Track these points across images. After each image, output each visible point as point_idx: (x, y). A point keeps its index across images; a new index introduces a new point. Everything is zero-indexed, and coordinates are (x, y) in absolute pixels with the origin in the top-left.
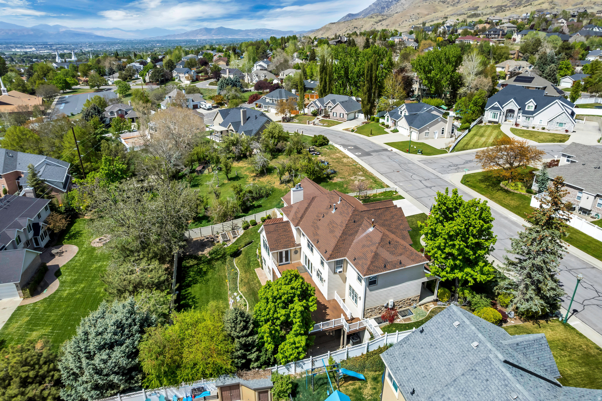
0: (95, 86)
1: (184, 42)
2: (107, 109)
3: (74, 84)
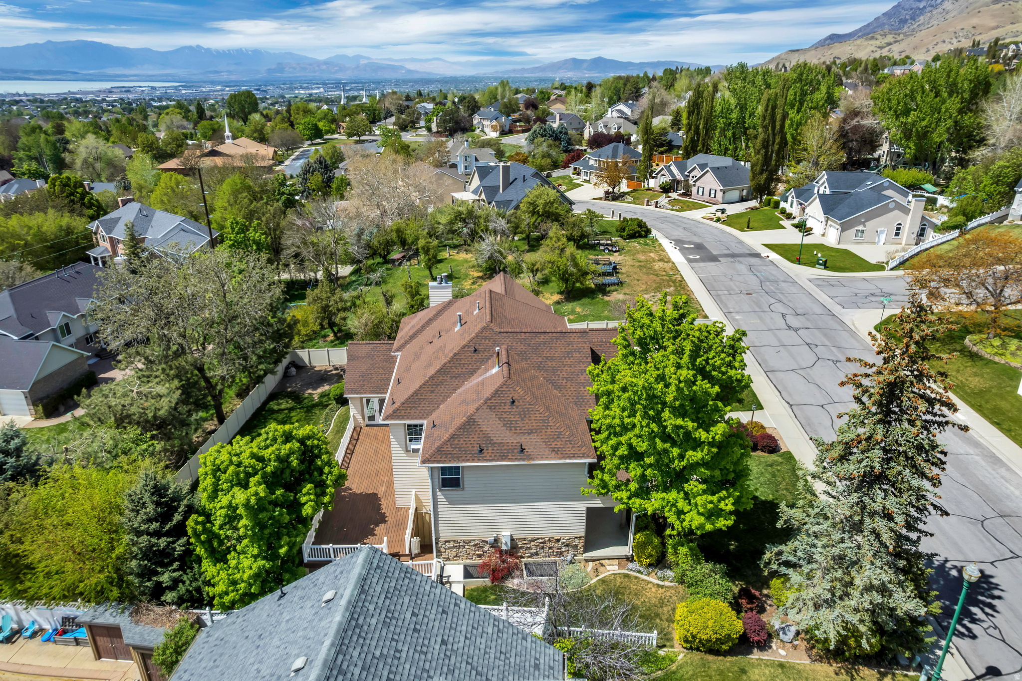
0: (354, 135)
1: (536, 81)
2: (341, 166)
3: (328, 132)
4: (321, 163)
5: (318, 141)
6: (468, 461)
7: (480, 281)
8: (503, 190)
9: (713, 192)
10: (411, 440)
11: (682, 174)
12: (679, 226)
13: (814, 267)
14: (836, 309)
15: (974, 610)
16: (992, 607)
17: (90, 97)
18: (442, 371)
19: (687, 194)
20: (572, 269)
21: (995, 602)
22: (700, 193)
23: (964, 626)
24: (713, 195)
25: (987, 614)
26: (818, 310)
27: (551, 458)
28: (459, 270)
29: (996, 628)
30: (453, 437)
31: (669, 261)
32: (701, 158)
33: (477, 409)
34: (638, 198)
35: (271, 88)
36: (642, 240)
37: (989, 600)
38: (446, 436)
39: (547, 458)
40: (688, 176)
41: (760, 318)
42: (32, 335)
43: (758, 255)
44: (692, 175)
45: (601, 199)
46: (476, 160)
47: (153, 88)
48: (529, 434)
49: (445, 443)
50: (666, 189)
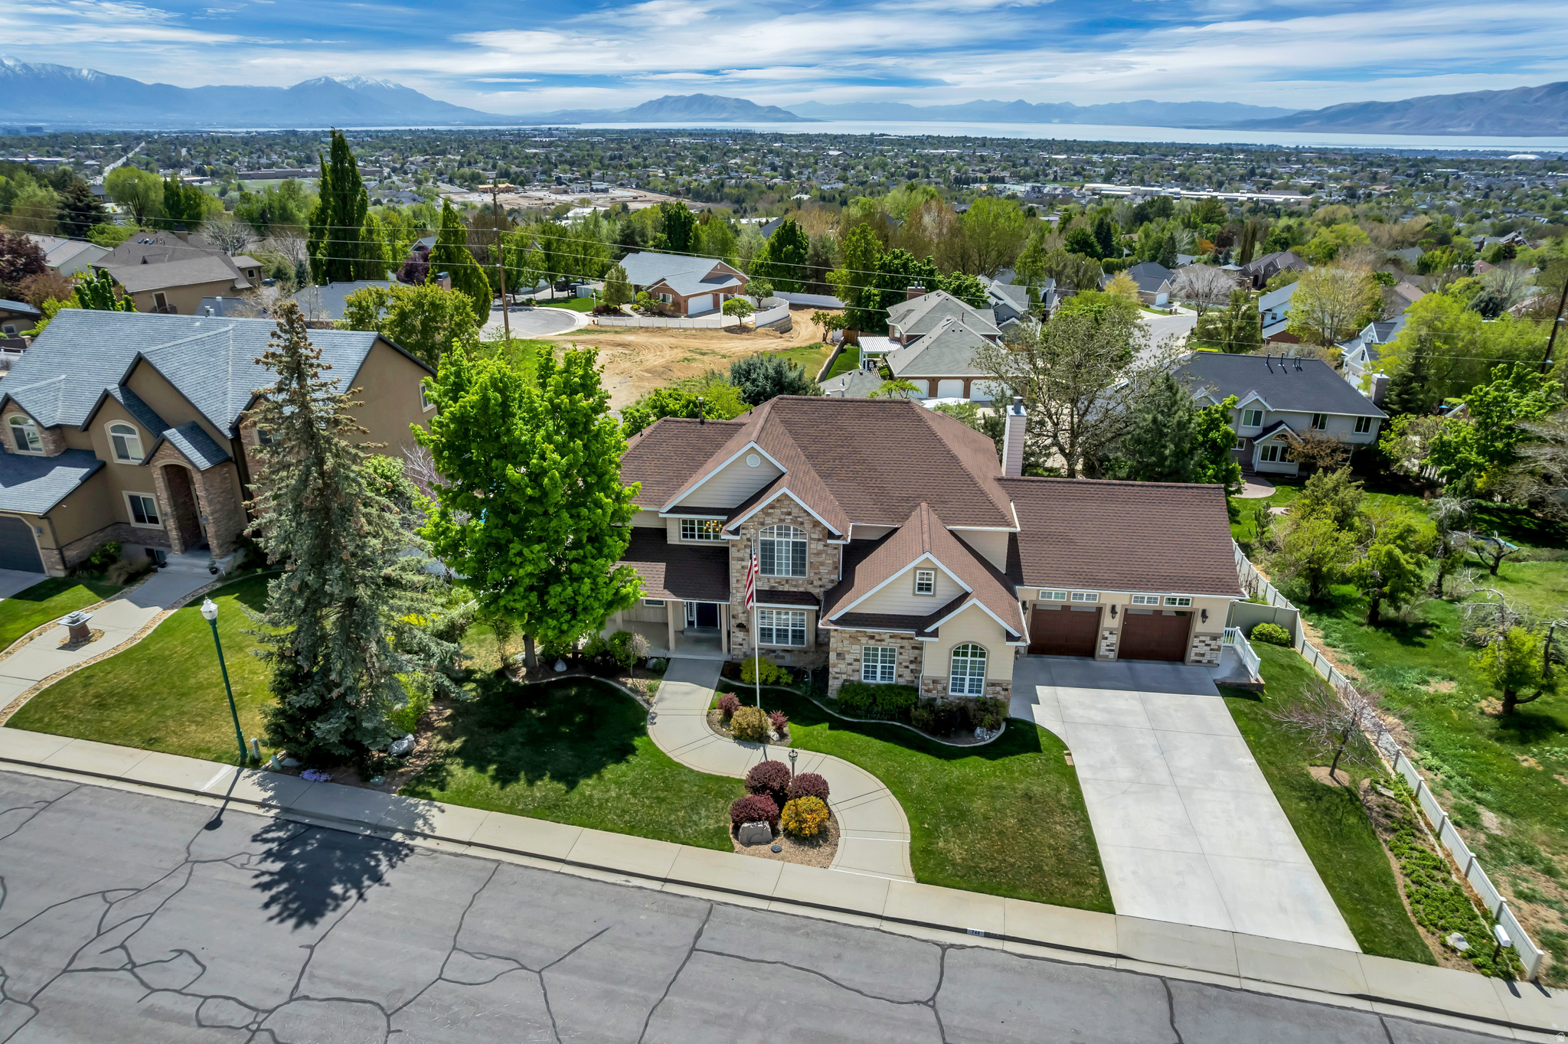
15: (278, 866)
16: (265, 887)
21: (266, 896)
23: (272, 840)
25: (263, 873)
29: (243, 866)
37: (274, 891)
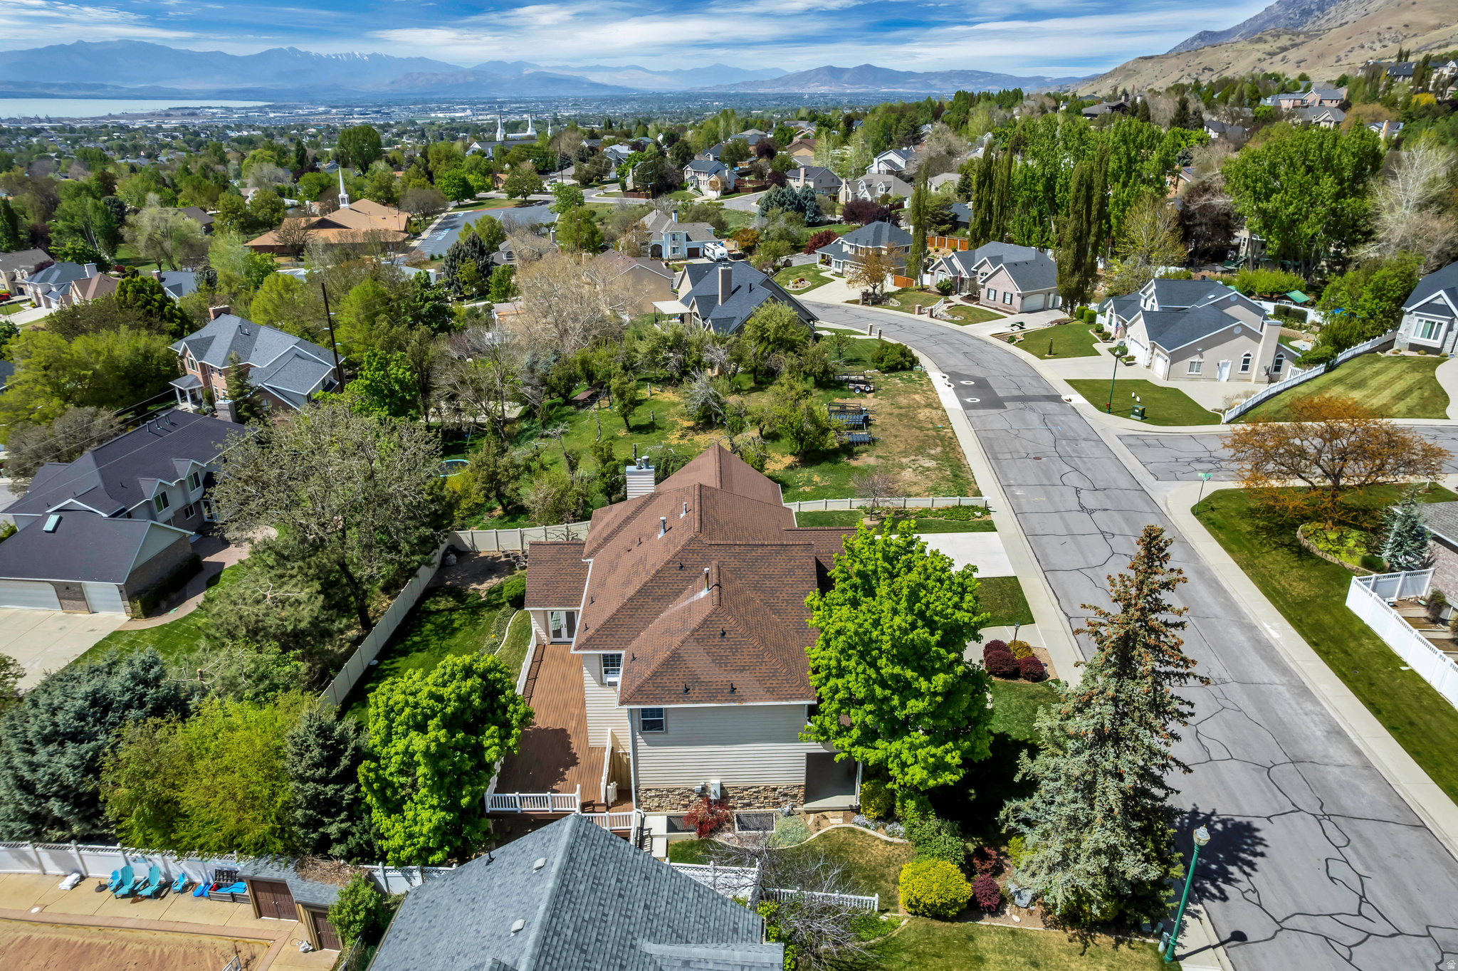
0: (518, 193)
2: (501, 247)
3: (481, 188)
4: (474, 244)
5: (468, 201)
6: (672, 702)
7: (691, 433)
8: (723, 302)
9: (1008, 297)
10: (606, 672)
11: (968, 270)
12: (957, 350)
13: (1127, 417)
14: (1147, 481)
15: (1232, 869)
16: (1252, 865)
17: (138, 124)
18: (643, 591)
19: (973, 298)
20: (809, 427)
21: (1258, 860)
22: (992, 297)
23: (1218, 888)
24: (1008, 301)
25: (1244, 874)
26: (1124, 482)
27: (766, 700)
28: (664, 417)
29: (1255, 891)
30: (655, 674)
31: (938, 406)
32: (994, 247)
33: (683, 642)
34: (907, 303)
35: (396, 109)
36: (905, 375)
37: (1250, 858)
38: (647, 673)
39: (761, 700)
40: (976, 273)
41: (1048, 494)
42: (124, 510)
43: (1056, 398)
44: (980, 271)
45: (856, 302)
46: (688, 239)
47: (228, 109)
48: (741, 671)
49: (646, 681)
50: (945, 290)
